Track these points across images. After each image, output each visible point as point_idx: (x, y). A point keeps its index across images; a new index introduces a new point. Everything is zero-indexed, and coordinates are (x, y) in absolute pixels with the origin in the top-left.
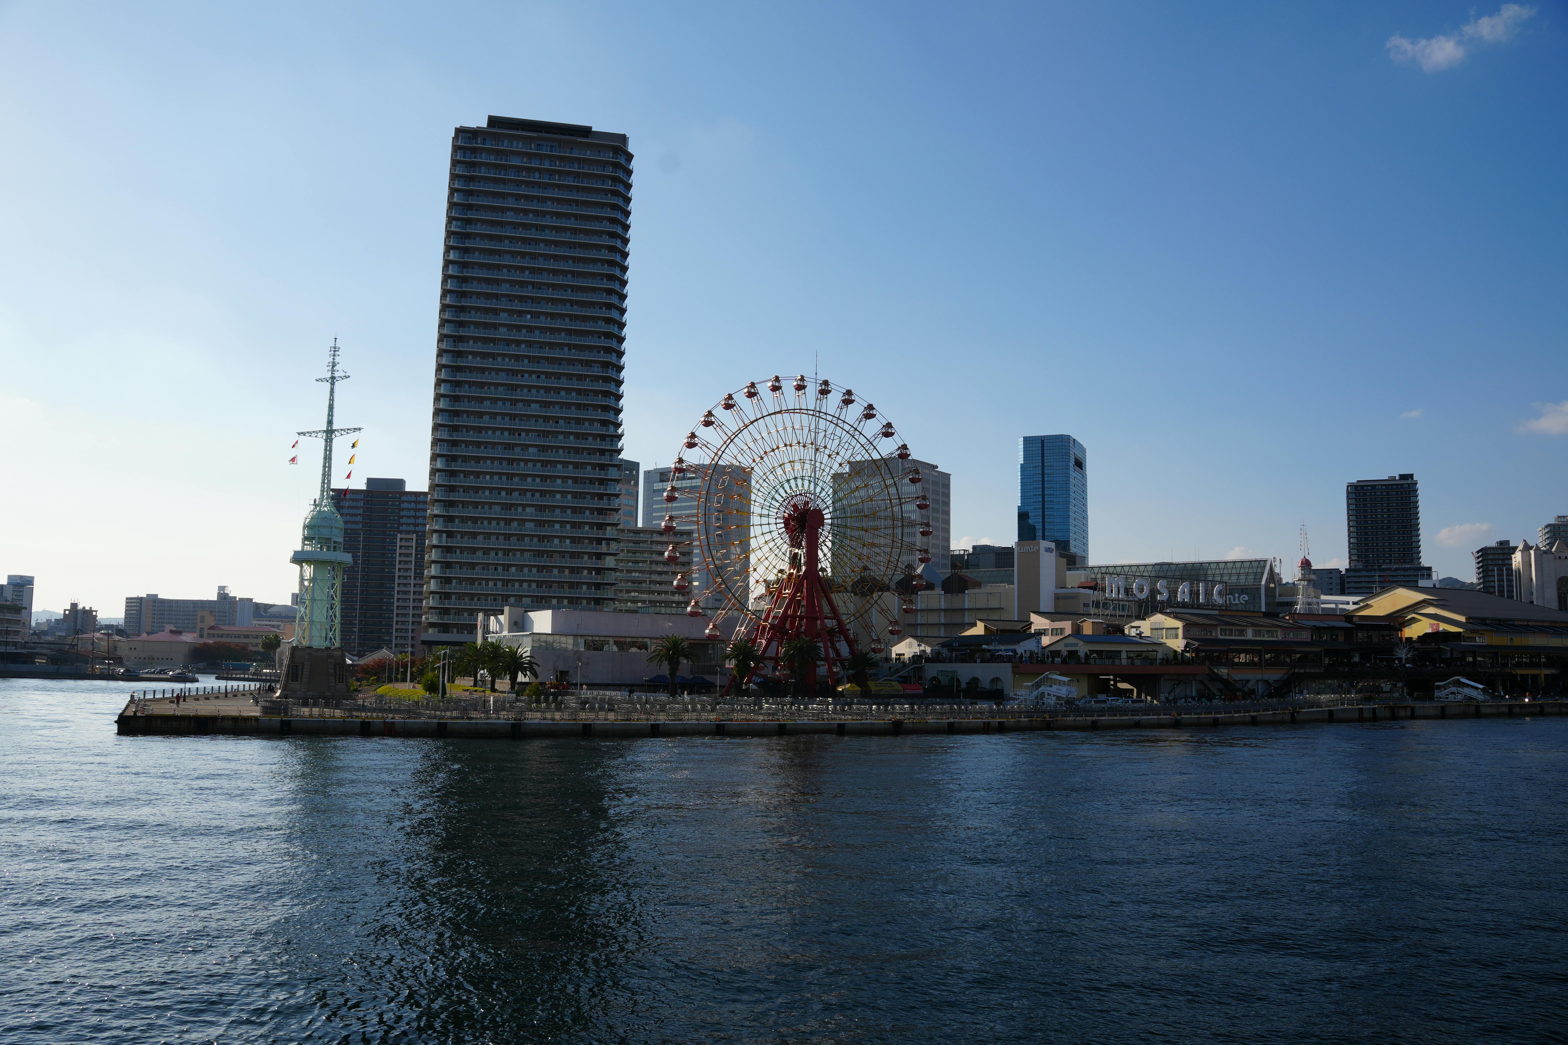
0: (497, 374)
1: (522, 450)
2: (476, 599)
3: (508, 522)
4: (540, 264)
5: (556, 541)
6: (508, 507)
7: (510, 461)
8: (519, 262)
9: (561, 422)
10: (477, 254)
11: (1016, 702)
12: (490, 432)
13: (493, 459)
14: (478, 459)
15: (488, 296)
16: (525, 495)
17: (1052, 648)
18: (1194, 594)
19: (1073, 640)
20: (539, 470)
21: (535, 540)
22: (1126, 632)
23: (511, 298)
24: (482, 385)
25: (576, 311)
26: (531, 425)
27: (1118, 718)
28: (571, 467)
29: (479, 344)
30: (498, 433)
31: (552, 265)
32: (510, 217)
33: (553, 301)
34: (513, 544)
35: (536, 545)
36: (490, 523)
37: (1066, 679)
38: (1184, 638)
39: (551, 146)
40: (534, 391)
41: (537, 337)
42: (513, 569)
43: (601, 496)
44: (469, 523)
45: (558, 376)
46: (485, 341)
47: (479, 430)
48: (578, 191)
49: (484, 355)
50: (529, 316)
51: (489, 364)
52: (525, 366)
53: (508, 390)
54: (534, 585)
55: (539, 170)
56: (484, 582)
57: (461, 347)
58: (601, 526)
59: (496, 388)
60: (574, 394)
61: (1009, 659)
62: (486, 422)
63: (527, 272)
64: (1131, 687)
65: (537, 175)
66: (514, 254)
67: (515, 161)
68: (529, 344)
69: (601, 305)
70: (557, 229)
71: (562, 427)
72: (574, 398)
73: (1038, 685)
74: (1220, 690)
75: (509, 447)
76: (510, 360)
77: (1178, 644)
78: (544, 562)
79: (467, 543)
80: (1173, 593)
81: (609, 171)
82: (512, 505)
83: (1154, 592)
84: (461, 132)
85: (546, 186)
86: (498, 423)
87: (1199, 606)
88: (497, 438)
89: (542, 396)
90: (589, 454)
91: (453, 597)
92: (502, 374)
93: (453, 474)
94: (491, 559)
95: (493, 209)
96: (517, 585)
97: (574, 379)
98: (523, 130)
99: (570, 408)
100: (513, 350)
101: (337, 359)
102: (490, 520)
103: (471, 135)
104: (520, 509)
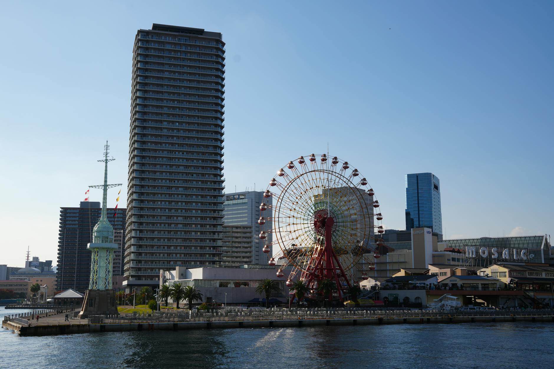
0: (163, 152)
1: (176, 189)
2: (154, 262)
3: (170, 224)
4: (182, 98)
5: (193, 233)
6: (169, 217)
7: (170, 195)
8: (172, 97)
9: (195, 175)
10: (151, 93)
11: (431, 309)
12: (160, 181)
13: (161, 194)
14: (154, 194)
15: (157, 114)
16: (178, 211)
17: (443, 282)
18: (511, 255)
19: (453, 278)
20: (184, 199)
21: (183, 233)
22: (478, 274)
23: (169, 115)
24: (155, 158)
25: (200, 121)
26: (180, 177)
27: (484, 316)
28: (200, 197)
29: (154, 137)
30: (164, 181)
31: (188, 98)
32: (167, 75)
33: (189, 116)
34: (172, 235)
35: (183, 235)
36: (161, 225)
37: (455, 298)
38: (510, 277)
39: (186, 40)
40: (181, 160)
41: (181, 134)
42: (172, 248)
43: (214, 211)
44: (151, 225)
45: (193, 153)
46: (156, 136)
47: (155, 179)
48: (199, 62)
49: (156, 143)
50: (177, 124)
51: (158, 147)
52: (176, 148)
53: (168, 160)
54: (183, 255)
55: (180, 51)
56: (158, 254)
57: (145, 139)
58: (215, 226)
59: (162, 159)
60: (200, 161)
61: (424, 288)
62: (158, 175)
63: (176, 102)
64: (482, 301)
65: (179, 54)
66: (169, 93)
67: (168, 47)
68: (178, 137)
69: (212, 118)
70: (190, 81)
71: (195, 177)
72: (200, 164)
73: (441, 300)
74: (530, 304)
75: (169, 188)
76: (169, 145)
77: (506, 280)
78: (188, 243)
79: (150, 235)
80: (500, 254)
81: (214, 52)
82: (171, 216)
83: (490, 254)
84: (140, 32)
85: (184, 59)
86: (164, 176)
87: (514, 261)
88: (164, 183)
89: (185, 163)
90: (209, 190)
91: (143, 262)
92: (165, 152)
93: (142, 201)
94: (162, 242)
95: (159, 71)
96: (174, 255)
97: (200, 154)
98: (170, 31)
99: (199, 168)
100: (170, 140)
101: (108, 151)
102: (161, 224)
103: (146, 34)
104: (175, 218)
